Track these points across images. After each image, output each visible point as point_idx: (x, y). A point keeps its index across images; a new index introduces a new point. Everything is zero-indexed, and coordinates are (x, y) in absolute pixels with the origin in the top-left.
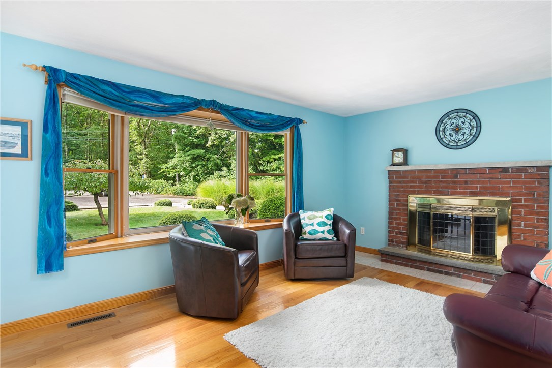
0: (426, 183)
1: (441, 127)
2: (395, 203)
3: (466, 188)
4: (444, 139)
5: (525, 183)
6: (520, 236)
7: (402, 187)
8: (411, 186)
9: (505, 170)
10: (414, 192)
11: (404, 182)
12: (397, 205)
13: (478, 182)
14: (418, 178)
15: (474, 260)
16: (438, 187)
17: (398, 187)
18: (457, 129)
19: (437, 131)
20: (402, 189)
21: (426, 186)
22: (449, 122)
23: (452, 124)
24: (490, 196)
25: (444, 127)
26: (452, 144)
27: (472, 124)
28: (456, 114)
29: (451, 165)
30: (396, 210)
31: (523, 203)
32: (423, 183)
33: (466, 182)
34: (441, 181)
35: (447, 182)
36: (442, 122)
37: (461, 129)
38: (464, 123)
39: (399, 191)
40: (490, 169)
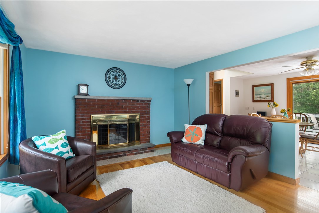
0: (102, 107)
1: (108, 75)
2: (81, 121)
3: (122, 109)
4: (109, 82)
5: (144, 107)
6: (142, 130)
7: (86, 110)
8: (92, 109)
9: (138, 101)
10: (94, 113)
11: (87, 107)
12: (82, 122)
13: (127, 107)
14: (98, 104)
15: (129, 145)
16: (109, 109)
17: (83, 110)
18: (116, 78)
19: (106, 77)
20: (86, 111)
21: (102, 109)
22: (112, 73)
23: (113, 75)
24: (132, 113)
25: (109, 76)
26: (114, 86)
27: (123, 77)
28: (115, 70)
29: (117, 97)
30: (82, 126)
31: (143, 115)
32: (100, 107)
33: (122, 107)
34: (110, 106)
35: (113, 106)
36: (108, 73)
37: (118, 78)
38: (119, 76)
39: (84, 113)
40: (133, 100)
